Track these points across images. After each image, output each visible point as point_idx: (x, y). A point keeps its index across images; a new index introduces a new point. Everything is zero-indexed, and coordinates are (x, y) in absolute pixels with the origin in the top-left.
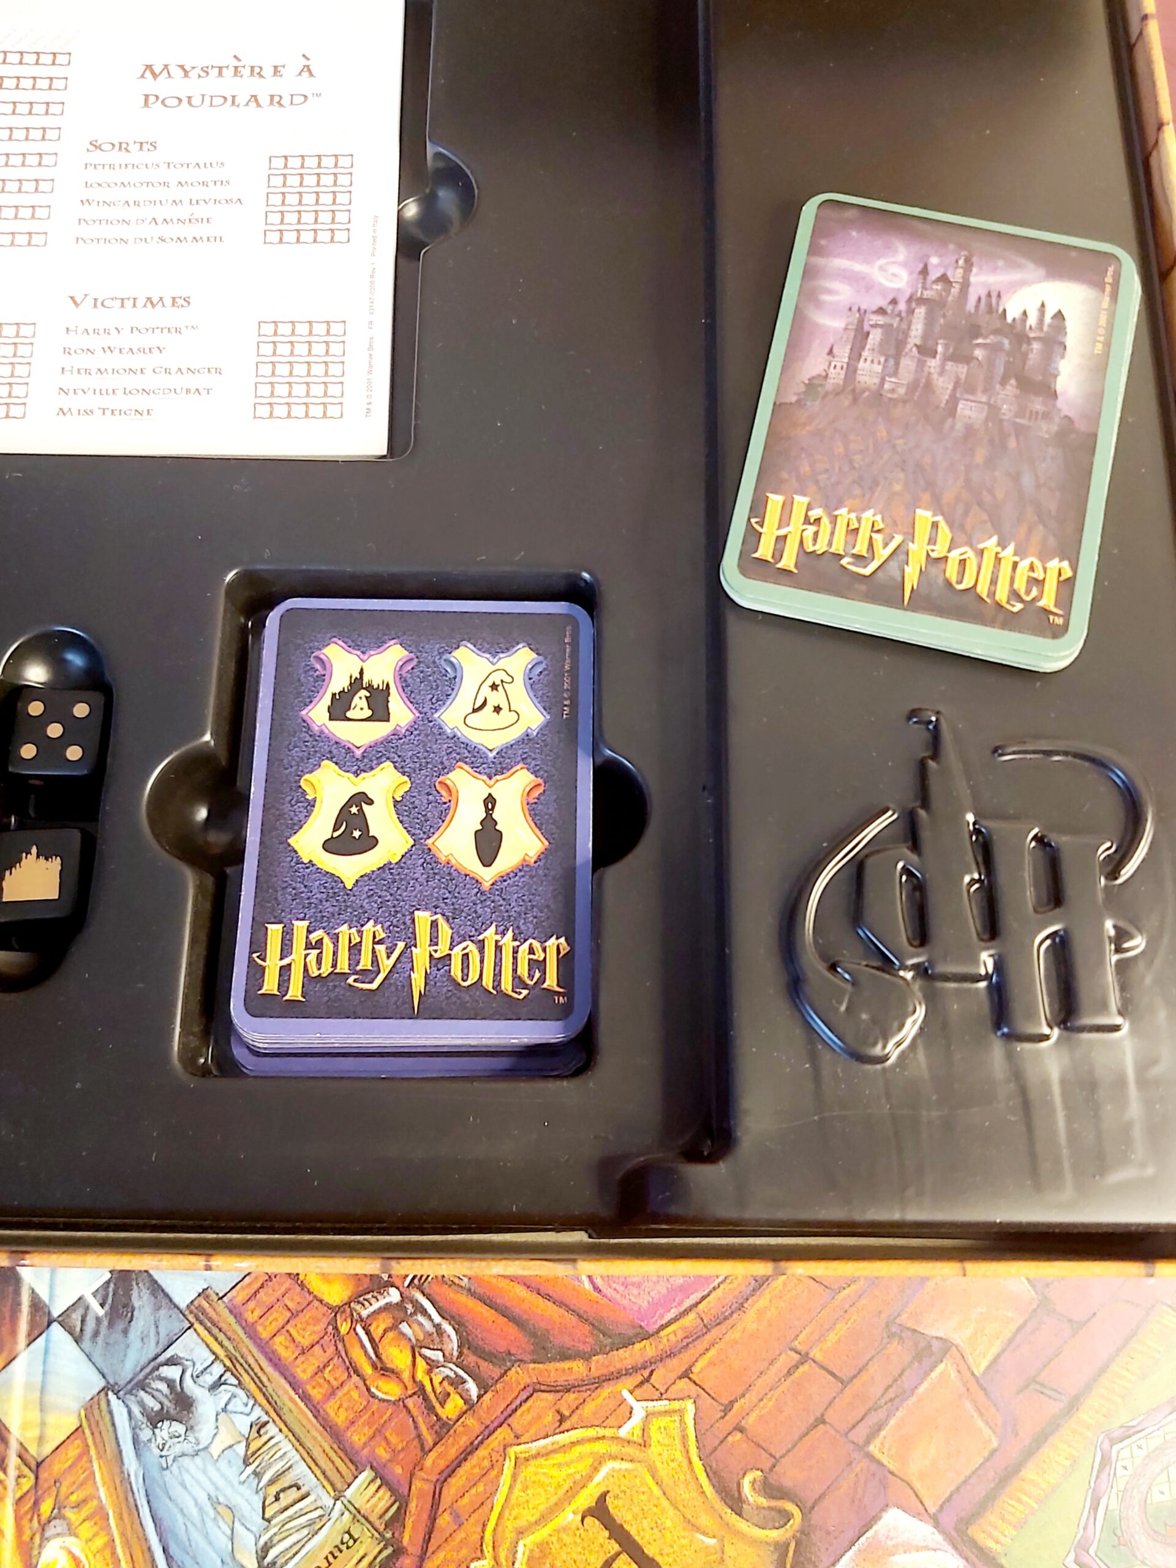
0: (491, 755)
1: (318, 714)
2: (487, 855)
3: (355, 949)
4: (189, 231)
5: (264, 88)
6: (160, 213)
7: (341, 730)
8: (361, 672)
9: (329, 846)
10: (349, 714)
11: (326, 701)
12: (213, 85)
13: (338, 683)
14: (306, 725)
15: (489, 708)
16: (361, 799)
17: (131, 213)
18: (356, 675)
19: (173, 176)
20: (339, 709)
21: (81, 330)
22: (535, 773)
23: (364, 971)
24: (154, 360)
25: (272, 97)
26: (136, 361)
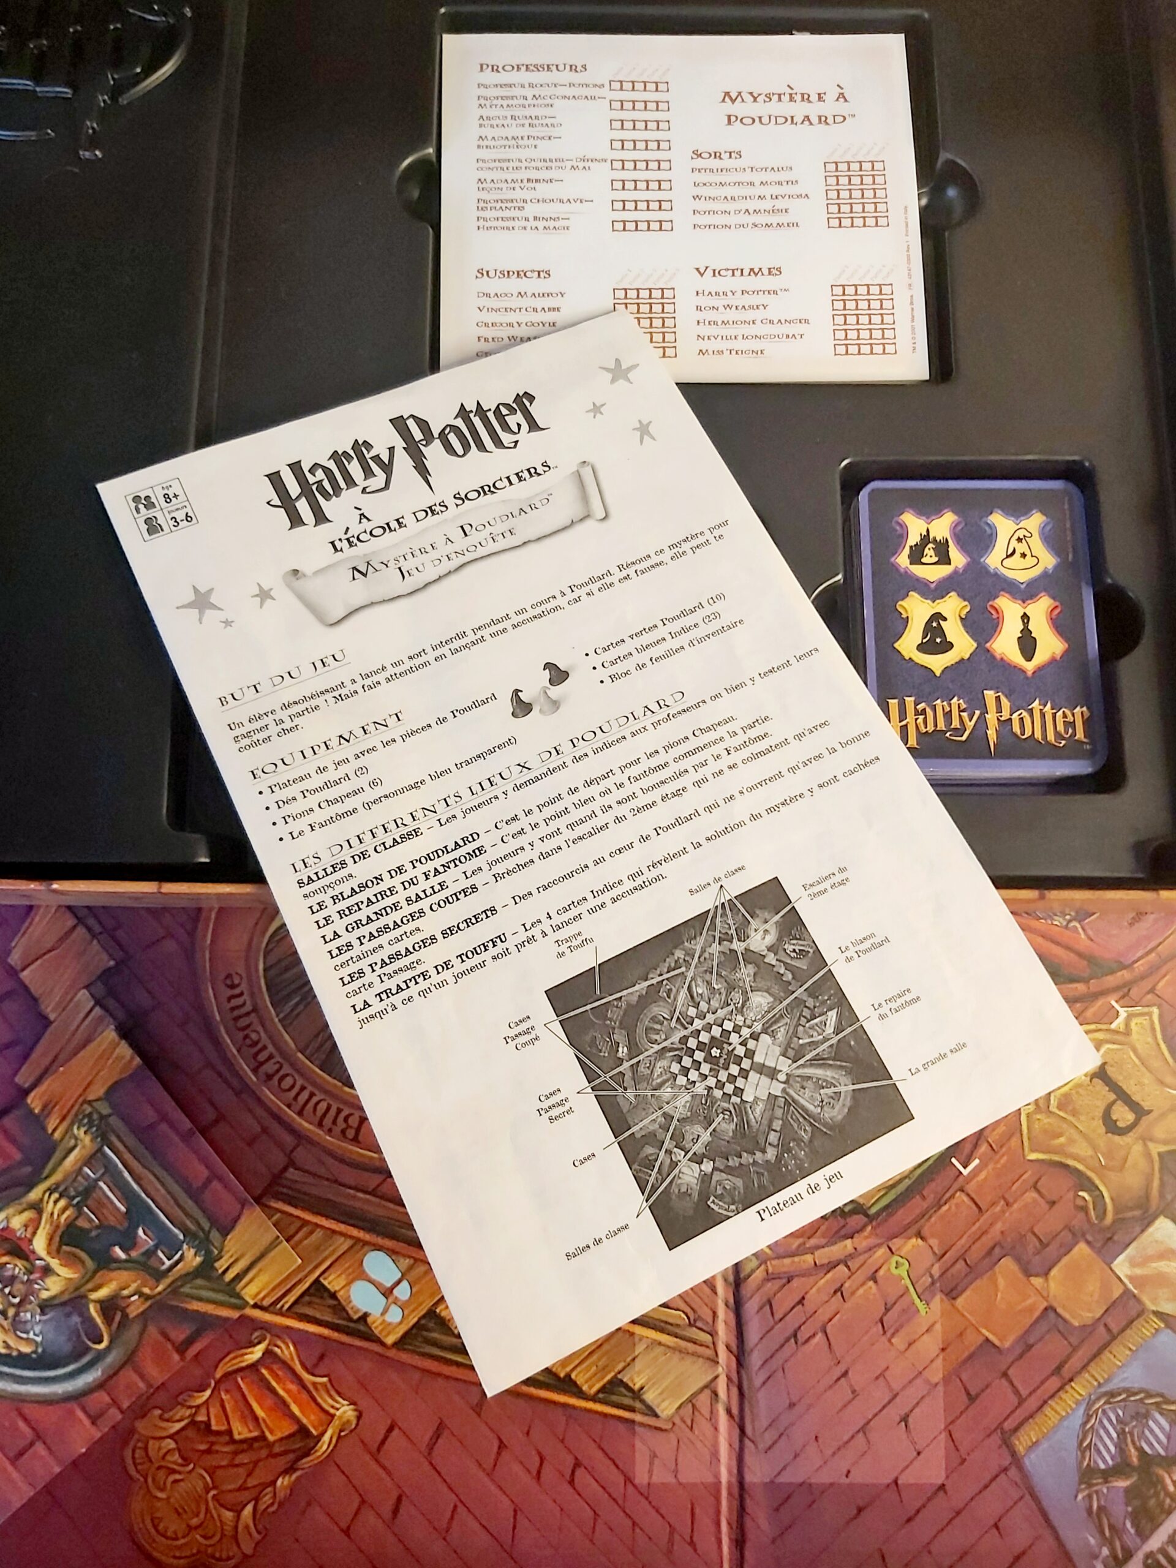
0: (1023, 586)
1: (903, 560)
2: (1029, 654)
3: (948, 715)
4: (774, 219)
5: (814, 110)
6: (752, 205)
7: (918, 570)
8: (928, 530)
9: (921, 648)
10: (924, 560)
11: (907, 551)
12: (775, 108)
13: (913, 539)
14: (895, 568)
15: (1017, 555)
16: (938, 617)
17: (730, 206)
18: (924, 533)
19: (757, 178)
20: (916, 556)
21: (706, 293)
22: (1054, 599)
23: (956, 729)
24: (758, 315)
25: (820, 117)
26: (750, 315)
